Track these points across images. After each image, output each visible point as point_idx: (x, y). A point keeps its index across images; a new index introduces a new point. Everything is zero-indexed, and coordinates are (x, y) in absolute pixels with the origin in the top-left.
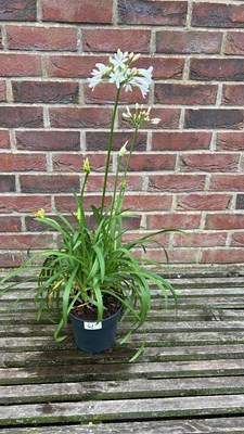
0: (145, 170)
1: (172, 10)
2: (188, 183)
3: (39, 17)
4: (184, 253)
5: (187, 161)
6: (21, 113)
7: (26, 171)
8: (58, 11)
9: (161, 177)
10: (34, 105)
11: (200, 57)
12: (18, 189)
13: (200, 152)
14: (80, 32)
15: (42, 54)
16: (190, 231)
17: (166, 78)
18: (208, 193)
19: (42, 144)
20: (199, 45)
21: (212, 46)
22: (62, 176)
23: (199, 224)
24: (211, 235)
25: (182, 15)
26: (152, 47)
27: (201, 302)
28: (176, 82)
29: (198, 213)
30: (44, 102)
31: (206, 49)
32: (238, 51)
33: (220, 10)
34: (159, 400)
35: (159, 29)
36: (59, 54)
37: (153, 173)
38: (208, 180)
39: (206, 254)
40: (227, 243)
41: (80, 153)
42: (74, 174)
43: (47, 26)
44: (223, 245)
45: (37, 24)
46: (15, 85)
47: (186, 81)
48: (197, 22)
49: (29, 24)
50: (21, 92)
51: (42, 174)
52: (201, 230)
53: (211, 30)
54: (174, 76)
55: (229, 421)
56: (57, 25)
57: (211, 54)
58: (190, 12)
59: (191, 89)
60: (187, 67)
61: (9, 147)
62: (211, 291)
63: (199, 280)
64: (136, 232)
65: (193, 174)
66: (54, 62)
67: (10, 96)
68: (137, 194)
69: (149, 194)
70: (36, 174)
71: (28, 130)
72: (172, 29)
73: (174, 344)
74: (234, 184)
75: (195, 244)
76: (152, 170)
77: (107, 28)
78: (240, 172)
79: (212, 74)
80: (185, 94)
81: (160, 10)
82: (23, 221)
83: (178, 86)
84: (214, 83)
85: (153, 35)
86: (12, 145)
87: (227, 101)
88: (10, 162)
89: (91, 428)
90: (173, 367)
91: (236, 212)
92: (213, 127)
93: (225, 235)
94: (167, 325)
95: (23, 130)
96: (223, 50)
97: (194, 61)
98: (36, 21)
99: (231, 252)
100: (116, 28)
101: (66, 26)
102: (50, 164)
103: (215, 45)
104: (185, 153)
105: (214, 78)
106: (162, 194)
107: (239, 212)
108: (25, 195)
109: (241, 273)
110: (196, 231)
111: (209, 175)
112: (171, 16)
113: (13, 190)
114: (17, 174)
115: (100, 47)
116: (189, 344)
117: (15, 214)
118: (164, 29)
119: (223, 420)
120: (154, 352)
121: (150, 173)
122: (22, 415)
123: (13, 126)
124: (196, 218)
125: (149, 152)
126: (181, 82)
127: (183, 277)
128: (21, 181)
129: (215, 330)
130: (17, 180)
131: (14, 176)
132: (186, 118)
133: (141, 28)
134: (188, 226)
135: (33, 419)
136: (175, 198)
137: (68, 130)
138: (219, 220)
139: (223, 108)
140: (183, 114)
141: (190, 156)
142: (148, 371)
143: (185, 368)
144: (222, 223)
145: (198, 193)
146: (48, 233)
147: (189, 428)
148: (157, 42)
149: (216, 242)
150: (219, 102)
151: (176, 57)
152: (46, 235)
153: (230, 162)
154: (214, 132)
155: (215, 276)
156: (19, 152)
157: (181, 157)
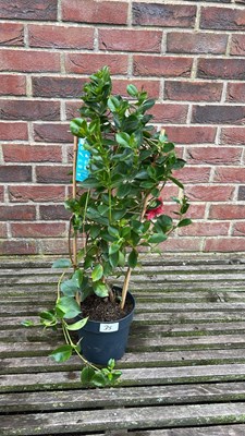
1: (182, 14)
2: (193, 175)
3: (59, 17)
4: (189, 241)
5: (194, 154)
6: (39, 106)
7: (42, 162)
8: (77, 12)
10: (52, 99)
11: (207, 57)
12: (34, 179)
13: (206, 146)
14: (97, 32)
15: (61, 52)
16: (195, 221)
17: (175, 76)
18: (212, 185)
19: (58, 136)
20: (206, 46)
21: (218, 46)
23: (203, 214)
24: (215, 225)
25: (192, 18)
26: (163, 47)
27: (206, 286)
28: (185, 80)
29: (203, 203)
30: (62, 97)
31: (213, 49)
32: (242, 52)
33: (226, 14)
34: (173, 368)
35: (170, 30)
36: (77, 52)
38: (212, 172)
39: (209, 243)
40: (230, 232)
43: (66, 25)
44: (226, 235)
45: (57, 24)
46: (34, 81)
47: (193, 79)
48: (205, 24)
49: (50, 24)
50: (40, 87)
51: (57, 165)
52: (205, 220)
53: (218, 33)
54: (182, 75)
55: (238, 385)
56: (76, 25)
57: (218, 54)
58: (198, 15)
59: (198, 87)
60: (194, 67)
61: (27, 139)
62: (216, 277)
63: (203, 267)
65: (199, 166)
66: (72, 59)
67: (29, 91)
70: (52, 165)
71: (45, 123)
72: (181, 31)
73: (183, 321)
74: (237, 176)
75: (199, 233)
77: (122, 28)
78: (241, 165)
79: (218, 73)
80: (193, 91)
81: (172, 13)
82: (38, 210)
83: (187, 83)
84: (219, 81)
85: (164, 36)
86: (30, 137)
87: (231, 98)
88: (27, 153)
89: (113, 391)
90: (184, 341)
91: (238, 203)
92: (218, 122)
93: (227, 225)
94: (176, 306)
95: (40, 122)
96: (228, 51)
97: (201, 60)
98: (56, 21)
99: (233, 242)
100: (130, 28)
101: (84, 26)
102: (65, 155)
103: (222, 46)
104: (192, 146)
105: (220, 77)
106: (170, 185)
107: (241, 203)
108: (40, 185)
109: (242, 261)
110: (201, 221)
111: (213, 167)
112: (182, 18)
113: (29, 180)
114: (34, 165)
115: (116, 46)
116: (197, 322)
117: (31, 203)
118: (175, 30)
119: (232, 384)
120: (166, 328)
122: (50, 381)
123: (31, 119)
124: (201, 208)
126: (189, 80)
127: (188, 264)
128: (37, 171)
129: (221, 310)
130: (34, 171)
131: (30, 167)
132: (193, 113)
133: (153, 29)
134: (193, 216)
135: (59, 385)
138: (222, 210)
139: (228, 104)
140: (190, 110)
141: (196, 150)
142: (161, 344)
143: (195, 342)
144: (225, 214)
145: (203, 185)
146: (61, 222)
147: (202, 391)
148: (168, 43)
149: (219, 231)
150: (223, 99)
151: (185, 56)
152: (59, 224)
153: (234, 155)
154: (219, 127)
155: (218, 263)
156: (35, 144)
157: (188, 150)
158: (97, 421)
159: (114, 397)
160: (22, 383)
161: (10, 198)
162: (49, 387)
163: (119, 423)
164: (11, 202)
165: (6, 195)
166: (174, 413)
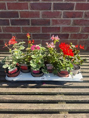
0: (72, 18)
5: (87, 14)
9: (77, 20)
16: (84, 40)
19: (39, 7)
22: (45, 20)
23: (88, 37)
29: (88, 33)
37: (75, 19)
39: (88, 48)
41: (51, 11)
42: (49, 19)
51: (38, 19)
61: (28, 9)
64: (67, 40)
68: (69, 26)
69: (73, 26)
71: (34, 2)
75: (85, 44)
76: (74, 17)
86: (29, 8)
88: (28, 15)
89: (61, 97)
102: (41, 15)
104: (87, 11)
106: (77, 26)
108: (32, 26)
113: (29, 25)
114: (30, 19)
117: (29, 33)
121: (74, 19)
124: (87, 35)
125: (74, 10)
127: (81, 54)
128: (31, 22)
131: (29, 20)
134: (84, 38)
135: (42, 93)
136: (81, 28)
137: (48, 2)
146: (39, 40)
152: (39, 41)
156: (31, 11)
157: (85, 13)
158: (56, 108)
159: (62, 99)
160: (28, 92)
161: (23, 31)
162: (37, 93)
163: (65, 110)
164: (23, 32)
165: (21, 30)
166: (86, 107)
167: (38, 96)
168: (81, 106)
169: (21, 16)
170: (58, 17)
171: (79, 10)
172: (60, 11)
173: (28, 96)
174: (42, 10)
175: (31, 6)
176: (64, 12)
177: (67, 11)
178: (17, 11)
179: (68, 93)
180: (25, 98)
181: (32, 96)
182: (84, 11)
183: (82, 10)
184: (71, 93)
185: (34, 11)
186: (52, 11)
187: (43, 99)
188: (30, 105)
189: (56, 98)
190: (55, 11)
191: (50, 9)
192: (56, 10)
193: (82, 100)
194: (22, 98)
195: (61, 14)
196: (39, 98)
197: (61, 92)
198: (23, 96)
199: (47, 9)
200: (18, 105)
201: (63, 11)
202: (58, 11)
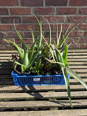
0: (66, 14)
5: (81, 11)
7: (24, 15)
9: (71, 17)
19: (30, 3)
34: (76, 92)
37: (69, 16)
42: (41, 16)
61: (18, 5)
65: (83, 16)
69: (66, 23)
70: (28, 16)
75: (80, 42)
86: (19, 5)
104: (81, 7)
108: (24, 24)
110: (81, 37)
113: (20, 22)
116: (82, 73)
117: (21, 31)
122: (28, 96)
124: (81, 33)
125: (68, 7)
127: (75, 53)
128: (22, 19)
131: (20, 17)
145: (83, 24)
156: (21, 7)
157: (79, 9)
160: (18, 97)
161: (14, 29)
162: (28, 99)
166: (79, 113)
167: (29, 102)
168: (74, 112)
169: (11, 13)
170: (51, 13)
171: (72, 6)
172: (53, 7)
173: (18, 102)
174: (33, 6)
175: (21, 2)
176: (57, 8)
177: (60, 7)
178: (6, 7)
179: (61, 97)
180: (14, 105)
181: (22, 102)
182: (78, 7)
183: (76, 6)
184: (64, 97)
185: (25, 7)
186: (44, 7)
187: (34, 105)
188: (19, 113)
189: (48, 104)
190: (47, 7)
191: (42, 5)
192: (49, 6)
193: (75, 106)
194: (11, 105)
195: (54, 11)
196: (30, 105)
197: (53, 96)
198: (13, 102)
199: (39, 6)
200: (6, 114)
201: (55, 7)
202: (50, 7)
